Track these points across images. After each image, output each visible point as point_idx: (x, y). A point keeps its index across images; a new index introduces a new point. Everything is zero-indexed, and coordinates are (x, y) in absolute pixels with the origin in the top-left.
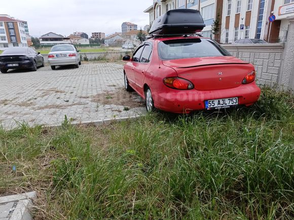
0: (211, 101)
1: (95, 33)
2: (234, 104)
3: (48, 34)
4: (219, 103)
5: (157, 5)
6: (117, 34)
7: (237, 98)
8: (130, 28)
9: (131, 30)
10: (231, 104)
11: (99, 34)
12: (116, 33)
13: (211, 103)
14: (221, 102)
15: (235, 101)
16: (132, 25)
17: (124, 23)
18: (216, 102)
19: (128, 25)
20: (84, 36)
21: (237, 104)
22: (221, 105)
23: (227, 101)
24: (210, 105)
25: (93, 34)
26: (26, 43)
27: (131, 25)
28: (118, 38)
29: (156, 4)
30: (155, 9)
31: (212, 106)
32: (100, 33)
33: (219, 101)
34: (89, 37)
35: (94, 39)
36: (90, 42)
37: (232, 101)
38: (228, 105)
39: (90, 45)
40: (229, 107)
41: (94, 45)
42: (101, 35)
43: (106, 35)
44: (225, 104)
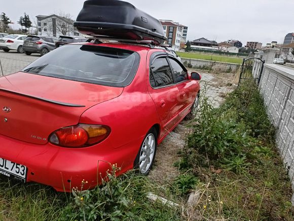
1: (251, 43)
2: (19, 174)
3: (199, 40)
7: (25, 166)
11: (254, 44)
15: (21, 170)
17: (289, 34)
20: (238, 44)
21: (24, 176)
23: (9, 164)
25: (248, 43)
26: (179, 45)
32: (256, 43)
34: (243, 46)
35: (247, 48)
36: (240, 51)
37: (17, 167)
38: (9, 171)
39: (238, 54)
40: (9, 175)
41: (241, 55)
42: (257, 45)
43: (262, 45)
44: (5, 168)
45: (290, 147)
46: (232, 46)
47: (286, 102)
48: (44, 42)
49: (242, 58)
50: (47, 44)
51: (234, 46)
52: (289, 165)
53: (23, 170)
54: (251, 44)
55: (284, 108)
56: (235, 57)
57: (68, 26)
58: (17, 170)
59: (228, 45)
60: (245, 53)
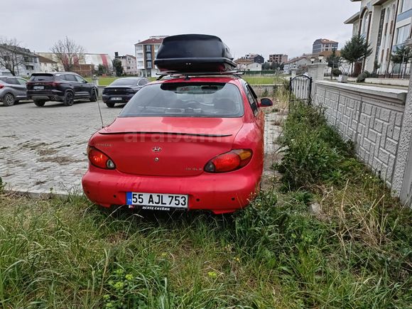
0: (138, 194)
1: (274, 55)
2: (180, 206)
4: (151, 200)
5: (367, 11)
6: (305, 57)
7: (186, 196)
8: (325, 48)
9: (327, 50)
10: (173, 205)
11: (279, 57)
12: (304, 55)
13: (137, 197)
14: (156, 198)
15: (181, 201)
16: (330, 44)
17: (317, 40)
18: (146, 197)
19: (324, 44)
20: (259, 59)
21: (186, 206)
22: (155, 205)
23: (166, 199)
24: (135, 200)
25: (271, 56)
27: (327, 43)
28: (303, 62)
29: (365, 9)
30: (362, 17)
31: (138, 203)
32: (281, 56)
33: (151, 197)
34: (266, 61)
35: (271, 63)
36: (263, 67)
37: (176, 200)
38: (167, 205)
39: (262, 72)
40: (169, 209)
41: (266, 73)
42: (282, 58)
43: (289, 58)
44: (162, 203)
45: (376, 154)
46: (251, 62)
47: (359, 116)
48: (5, 84)
49: (269, 76)
50: (11, 87)
51: (255, 62)
52: (379, 169)
53: (184, 201)
54: (273, 57)
55: (359, 122)
56: (259, 76)
57: (14, 58)
58: (177, 202)
59: (248, 61)
60: (270, 70)
